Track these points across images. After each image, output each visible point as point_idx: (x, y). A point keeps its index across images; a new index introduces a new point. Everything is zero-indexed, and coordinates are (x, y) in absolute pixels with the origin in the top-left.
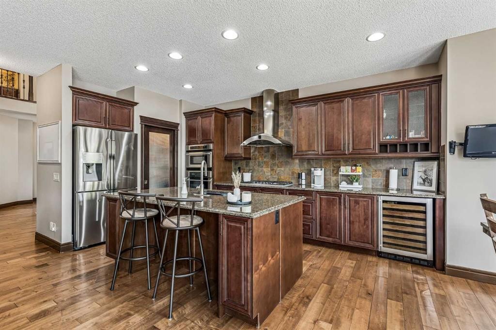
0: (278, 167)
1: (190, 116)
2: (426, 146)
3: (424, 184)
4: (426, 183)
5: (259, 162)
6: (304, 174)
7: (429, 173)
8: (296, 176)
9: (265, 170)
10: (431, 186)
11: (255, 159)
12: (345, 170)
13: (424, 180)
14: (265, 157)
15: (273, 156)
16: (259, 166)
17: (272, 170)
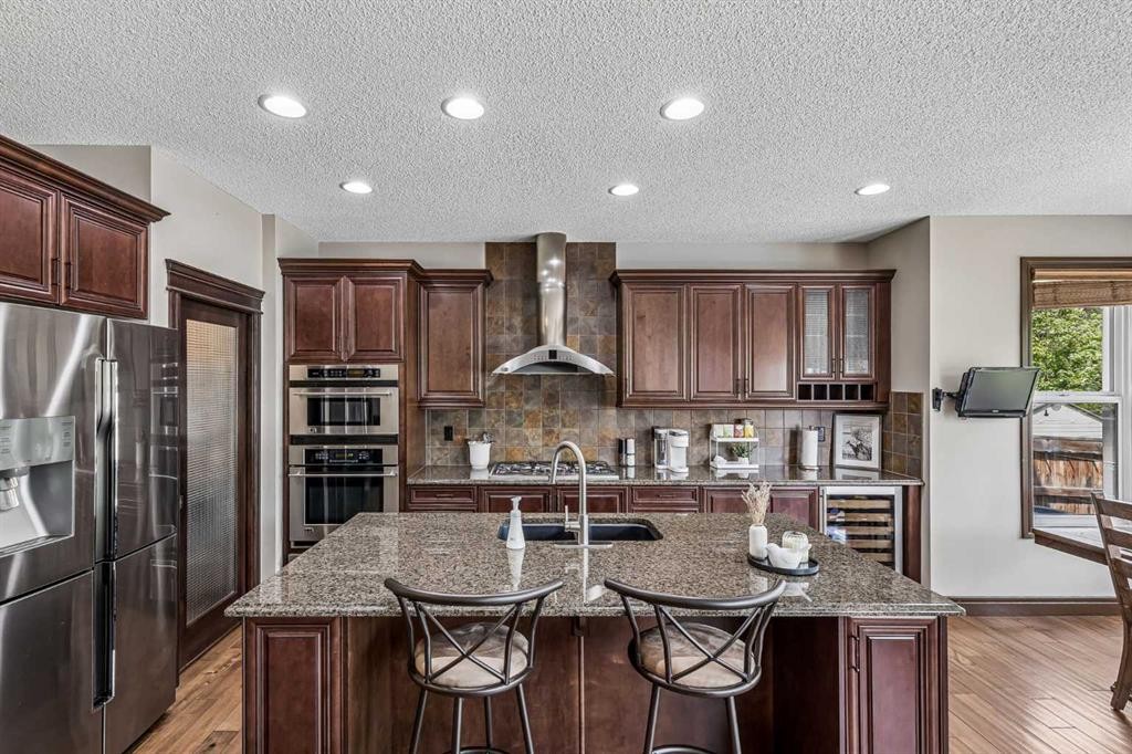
0: (564, 426)
1: (297, 271)
2: (867, 392)
3: (856, 457)
4: (860, 454)
5: (510, 413)
6: (631, 443)
7: (865, 436)
8: (610, 446)
9: (528, 432)
10: (870, 458)
11: (499, 404)
12: (723, 432)
13: (856, 450)
14: (527, 401)
15: (551, 400)
16: (510, 422)
17: (549, 433)
